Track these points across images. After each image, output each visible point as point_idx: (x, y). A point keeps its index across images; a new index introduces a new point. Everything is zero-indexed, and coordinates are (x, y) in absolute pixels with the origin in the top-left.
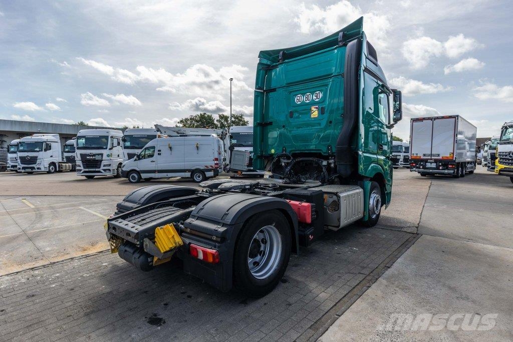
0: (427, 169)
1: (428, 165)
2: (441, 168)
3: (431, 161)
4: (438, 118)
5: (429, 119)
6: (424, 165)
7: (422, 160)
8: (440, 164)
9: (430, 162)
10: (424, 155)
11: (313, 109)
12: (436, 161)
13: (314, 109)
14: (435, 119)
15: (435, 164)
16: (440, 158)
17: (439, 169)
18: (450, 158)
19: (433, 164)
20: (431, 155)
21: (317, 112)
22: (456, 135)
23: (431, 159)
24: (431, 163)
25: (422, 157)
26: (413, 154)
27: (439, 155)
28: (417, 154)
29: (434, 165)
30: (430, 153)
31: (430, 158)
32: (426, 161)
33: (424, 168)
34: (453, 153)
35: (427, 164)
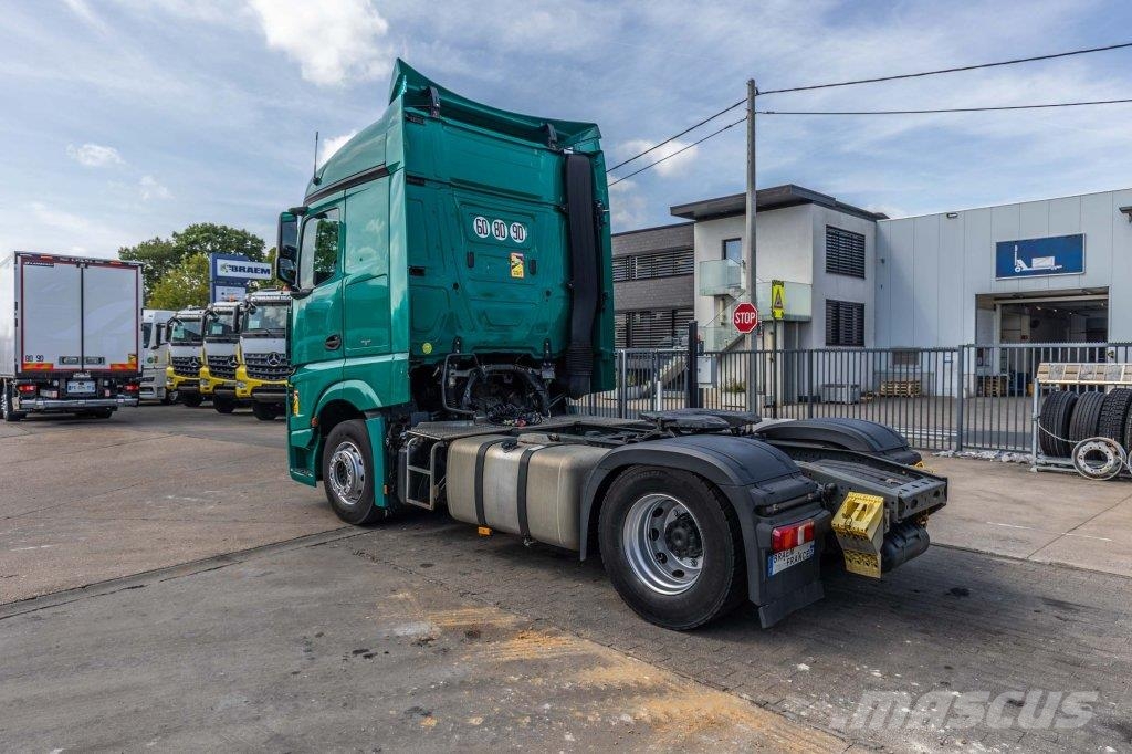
0: (72, 398)
1: (74, 387)
2: (108, 393)
3: (82, 376)
4: (94, 263)
5: (70, 261)
6: (62, 386)
7: (58, 375)
8: (106, 383)
9: (78, 380)
10: (62, 360)
11: (514, 257)
12: (96, 376)
13: (517, 261)
14: (87, 265)
15: (92, 384)
16: (106, 366)
17: (104, 397)
18: (131, 368)
19: (86, 384)
20: (82, 360)
21: (520, 266)
22: (140, 312)
23: (83, 371)
24: (81, 381)
25: (57, 366)
26: (29, 358)
27: (101, 360)
28: (40, 358)
29: (89, 387)
30: (79, 355)
31: (78, 367)
32: (68, 376)
33: (63, 395)
34: (136, 356)
35: (70, 384)
